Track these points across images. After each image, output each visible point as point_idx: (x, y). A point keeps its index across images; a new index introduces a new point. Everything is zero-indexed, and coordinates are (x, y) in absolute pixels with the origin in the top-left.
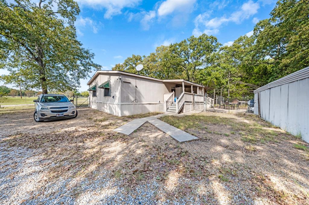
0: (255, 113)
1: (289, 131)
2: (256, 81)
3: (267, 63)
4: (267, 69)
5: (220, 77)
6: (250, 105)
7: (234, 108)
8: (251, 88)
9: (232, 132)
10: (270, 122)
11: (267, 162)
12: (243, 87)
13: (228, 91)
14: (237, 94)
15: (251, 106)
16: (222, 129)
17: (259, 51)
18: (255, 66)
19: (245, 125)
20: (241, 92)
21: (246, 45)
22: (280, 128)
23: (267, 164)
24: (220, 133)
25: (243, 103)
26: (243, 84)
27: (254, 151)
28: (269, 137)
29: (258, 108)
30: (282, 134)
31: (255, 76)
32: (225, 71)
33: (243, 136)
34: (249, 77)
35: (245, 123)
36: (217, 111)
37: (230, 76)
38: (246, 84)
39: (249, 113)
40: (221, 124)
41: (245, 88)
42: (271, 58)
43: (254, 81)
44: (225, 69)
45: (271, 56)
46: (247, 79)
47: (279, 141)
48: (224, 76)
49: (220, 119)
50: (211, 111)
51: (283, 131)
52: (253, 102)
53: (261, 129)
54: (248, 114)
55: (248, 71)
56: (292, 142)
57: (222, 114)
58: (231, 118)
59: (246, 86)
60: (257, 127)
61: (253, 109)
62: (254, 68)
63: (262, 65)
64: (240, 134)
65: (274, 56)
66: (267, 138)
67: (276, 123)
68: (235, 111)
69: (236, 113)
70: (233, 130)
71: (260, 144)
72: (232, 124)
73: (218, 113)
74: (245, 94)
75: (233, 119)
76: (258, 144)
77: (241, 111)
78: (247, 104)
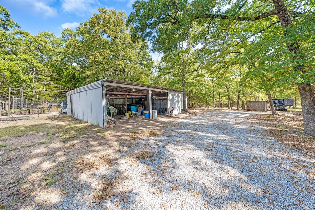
0: (68, 114)
1: (93, 123)
2: (67, 84)
3: (74, 69)
4: (75, 74)
5: (19, 71)
6: (63, 106)
7: (44, 112)
8: (61, 90)
9: (49, 137)
10: (81, 119)
11: (84, 149)
12: (54, 88)
13: (33, 91)
14: (46, 95)
15: (64, 108)
16: (33, 139)
17: (68, 56)
18: (65, 69)
19: (61, 127)
20: (51, 94)
21: (55, 44)
22: (87, 122)
23: (84, 150)
24: (32, 144)
25: (55, 105)
26: (53, 84)
27: (74, 146)
28: (82, 131)
29: (71, 109)
30: (89, 126)
31: (66, 79)
32: (26, 64)
33: (62, 137)
34: (59, 78)
35: (60, 125)
36: (19, 118)
37: (35, 73)
38: (56, 85)
39: (63, 115)
40: (30, 133)
41: (55, 89)
42: (77, 66)
43: (65, 83)
44: (27, 61)
45: (78, 64)
46: (57, 80)
47: (88, 132)
48: (25, 71)
49: (26, 127)
50: (5, 120)
51: (89, 124)
52: (65, 103)
53: (76, 127)
54: (61, 116)
55: (58, 72)
56: (94, 130)
57: (28, 120)
58: (43, 123)
59: (56, 87)
60: (72, 126)
61: (66, 110)
62: (64, 70)
63: (71, 70)
64: (58, 137)
65: (79, 65)
66: (81, 132)
67: (85, 120)
68: (46, 115)
69: (48, 117)
70: (49, 136)
71: (77, 139)
72: (47, 129)
73: (20, 121)
74: (56, 95)
75: (46, 124)
76: (75, 139)
77: (53, 114)
78: (58, 106)
